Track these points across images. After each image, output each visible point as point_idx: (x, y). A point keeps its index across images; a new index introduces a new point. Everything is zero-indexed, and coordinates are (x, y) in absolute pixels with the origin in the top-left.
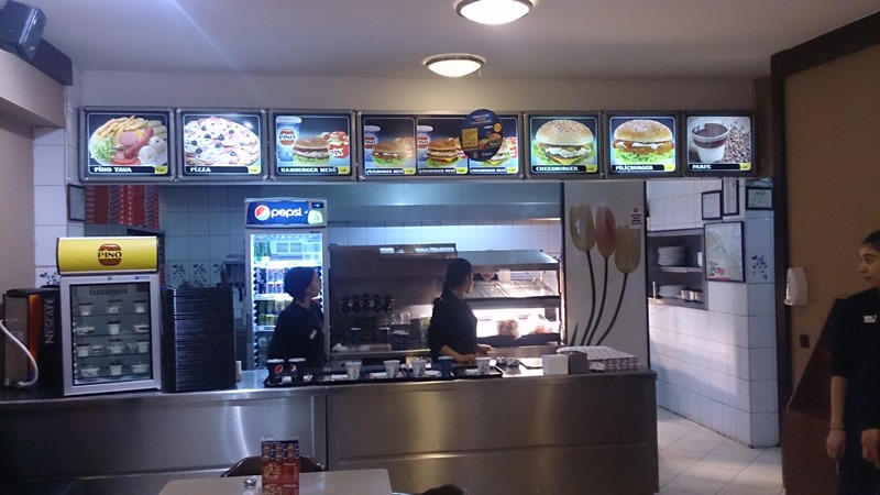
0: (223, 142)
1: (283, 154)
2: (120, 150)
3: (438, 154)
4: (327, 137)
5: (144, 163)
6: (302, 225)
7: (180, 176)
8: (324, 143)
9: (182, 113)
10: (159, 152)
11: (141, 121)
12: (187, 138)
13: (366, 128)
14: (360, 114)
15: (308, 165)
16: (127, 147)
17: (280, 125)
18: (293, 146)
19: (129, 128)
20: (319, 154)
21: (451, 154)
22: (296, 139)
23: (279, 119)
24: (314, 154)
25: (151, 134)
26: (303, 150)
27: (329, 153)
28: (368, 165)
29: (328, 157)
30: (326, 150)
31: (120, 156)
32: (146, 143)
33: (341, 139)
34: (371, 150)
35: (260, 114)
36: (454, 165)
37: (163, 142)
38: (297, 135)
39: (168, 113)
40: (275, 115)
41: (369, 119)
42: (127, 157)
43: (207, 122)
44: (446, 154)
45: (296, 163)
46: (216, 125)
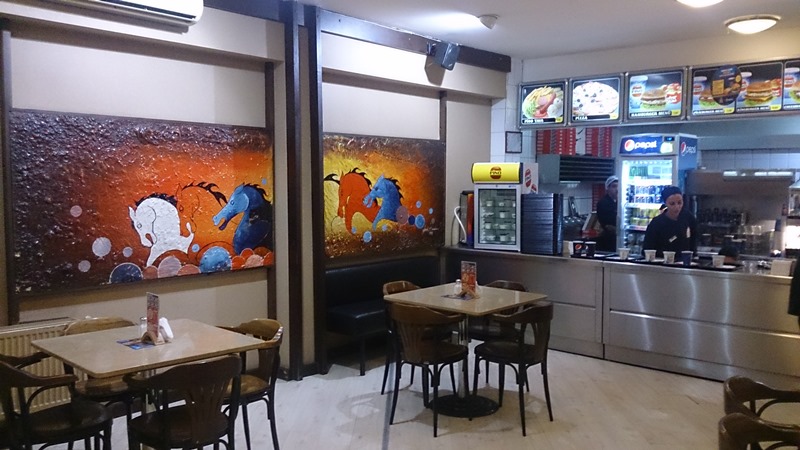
0: (596, 99)
1: (634, 104)
2: (538, 108)
3: (754, 95)
4: (665, 88)
5: (550, 117)
6: (656, 154)
7: (569, 124)
8: (663, 93)
9: (573, 81)
10: (559, 108)
11: (550, 89)
12: (575, 98)
13: (696, 79)
14: (691, 68)
15: (651, 110)
16: (542, 106)
17: (633, 83)
18: (641, 97)
19: (543, 94)
20: (658, 102)
21: (766, 94)
22: (643, 93)
23: (632, 79)
24: (655, 102)
25: (555, 97)
26: (648, 100)
27: (666, 100)
28: (695, 107)
29: (665, 104)
30: (663, 98)
31: (538, 112)
32: (551, 103)
33: (676, 89)
34: (698, 96)
35: (620, 77)
36: (769, 104)
37: (561, 102)
38: (643, 89)
39: (564, 82)
40: (630, 76)
41: (697, 72)
42: (542, 112)
43: (586, 86)
44: (762, 94)
45: (642, 109)
46: (592, 87)
